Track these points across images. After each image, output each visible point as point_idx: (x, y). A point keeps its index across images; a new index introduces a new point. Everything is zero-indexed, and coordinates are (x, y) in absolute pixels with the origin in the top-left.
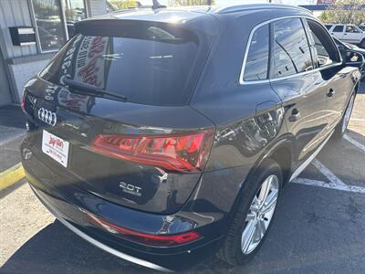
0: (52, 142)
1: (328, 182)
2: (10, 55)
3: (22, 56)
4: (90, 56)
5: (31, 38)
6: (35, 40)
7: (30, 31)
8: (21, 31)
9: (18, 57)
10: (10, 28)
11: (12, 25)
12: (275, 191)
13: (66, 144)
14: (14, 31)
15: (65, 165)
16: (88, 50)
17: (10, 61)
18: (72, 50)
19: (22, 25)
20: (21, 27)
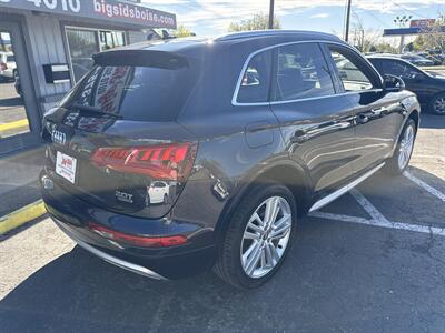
0: (64, 162)
1: (369, 218)
2: (43, 93)
3: (56, 94)
4: (111, 82)
5: (66, 75)
6: (69, 77)
7: (64, 68)
8: (55, 69)
9: (51, 95)
10: (44, 66)
11: (46, 63)
12: (287, 216)
13: (74, 161)
14: (47, 68)
15: (73, 181)
16: (110, 77)
17: (43, 100)
18: (94, 78)
19: (56, 62)
20: (54, 65)
